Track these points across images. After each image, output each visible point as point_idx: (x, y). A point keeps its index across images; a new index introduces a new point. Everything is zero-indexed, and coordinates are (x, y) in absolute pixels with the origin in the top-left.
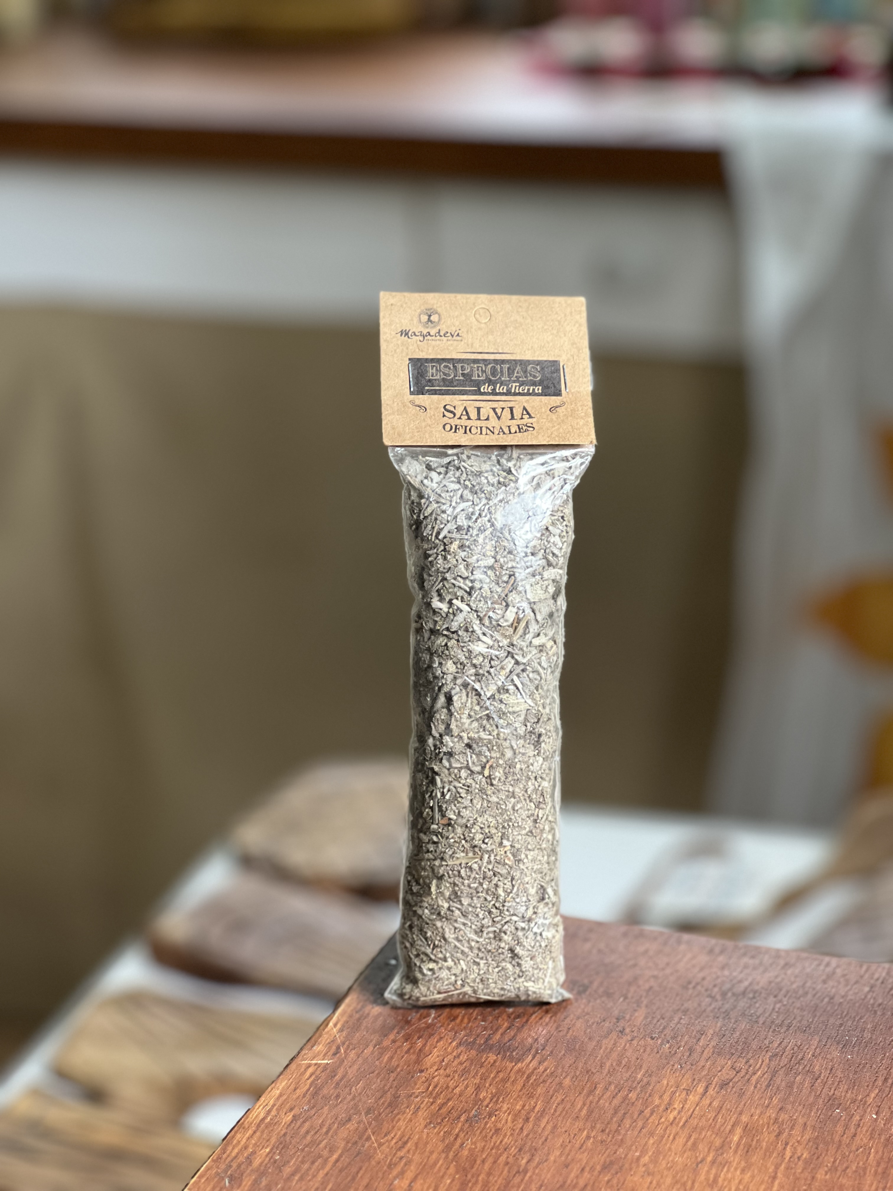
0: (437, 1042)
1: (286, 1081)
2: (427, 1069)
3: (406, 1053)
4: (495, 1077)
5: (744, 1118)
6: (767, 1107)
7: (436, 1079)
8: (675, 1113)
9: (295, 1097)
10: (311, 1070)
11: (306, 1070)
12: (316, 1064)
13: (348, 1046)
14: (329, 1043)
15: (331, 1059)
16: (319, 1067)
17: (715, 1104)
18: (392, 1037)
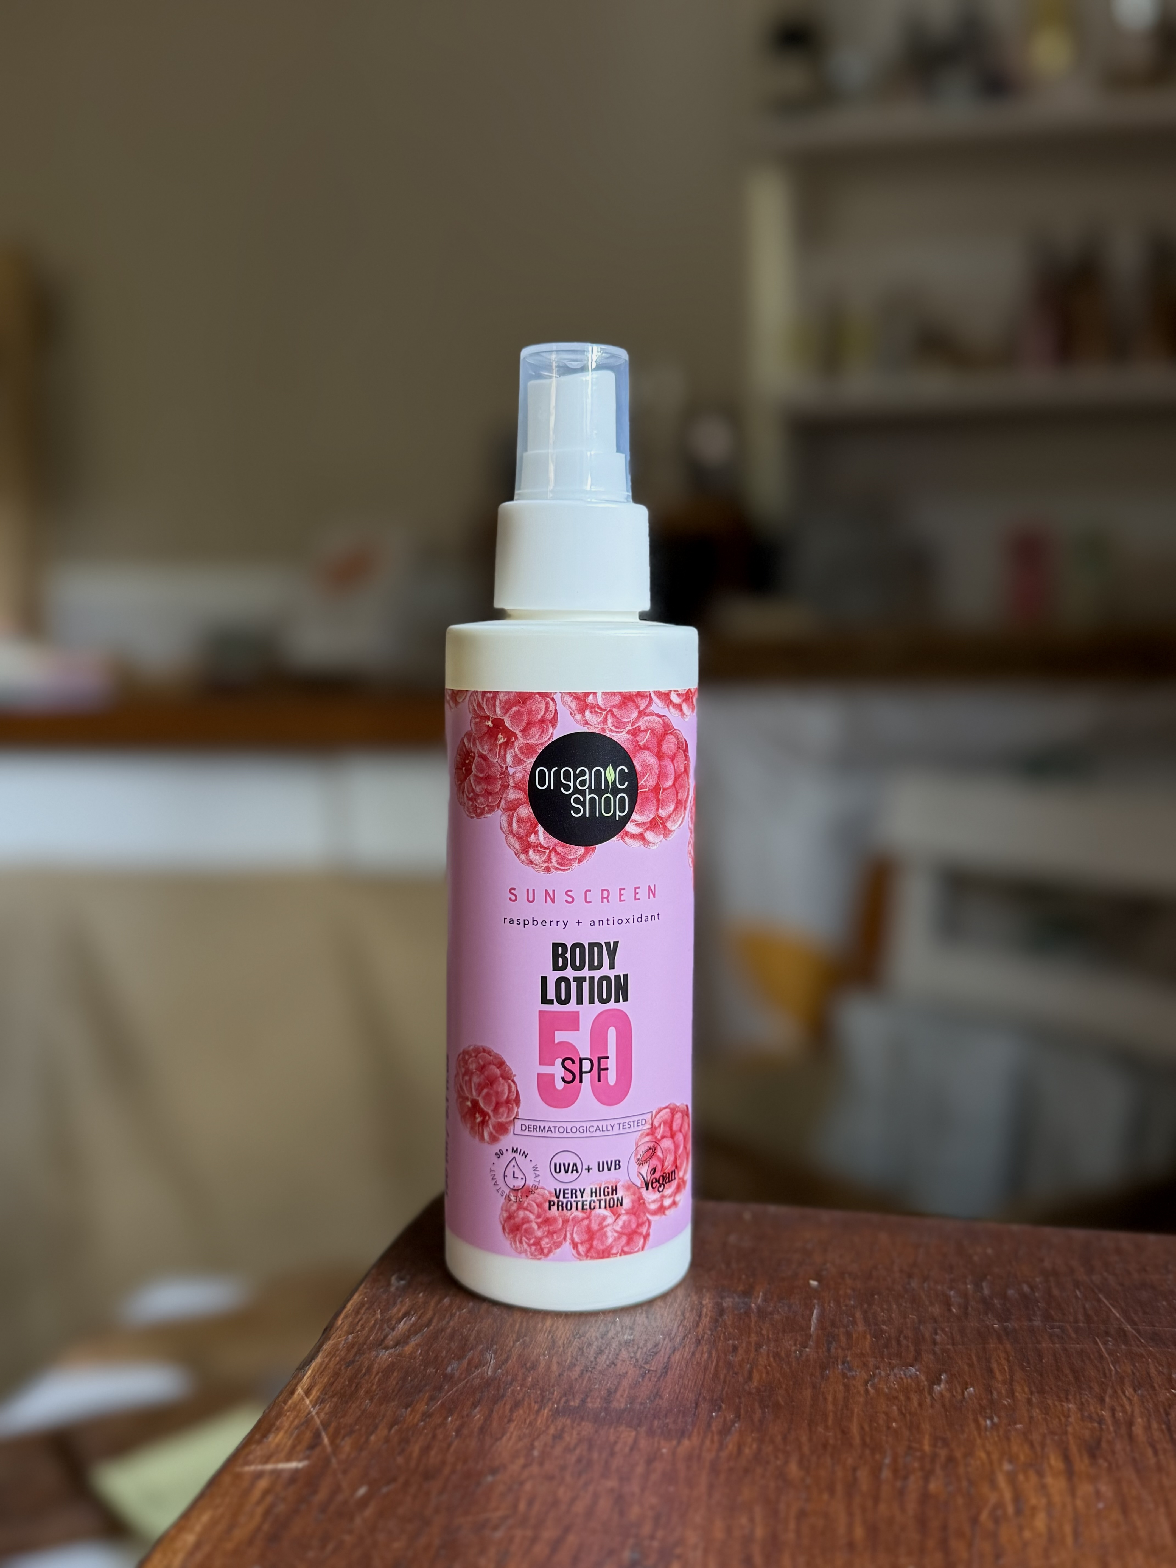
0: (512, 1410)
2: (504, 1467)
3: (455, 1435)
10: (264, 1484)
11: (252, 1485)
12: (273, 1471)
13: (337, 1431)
14: (297, 1428)
15: (304, 1459)
16: (279, 1478)
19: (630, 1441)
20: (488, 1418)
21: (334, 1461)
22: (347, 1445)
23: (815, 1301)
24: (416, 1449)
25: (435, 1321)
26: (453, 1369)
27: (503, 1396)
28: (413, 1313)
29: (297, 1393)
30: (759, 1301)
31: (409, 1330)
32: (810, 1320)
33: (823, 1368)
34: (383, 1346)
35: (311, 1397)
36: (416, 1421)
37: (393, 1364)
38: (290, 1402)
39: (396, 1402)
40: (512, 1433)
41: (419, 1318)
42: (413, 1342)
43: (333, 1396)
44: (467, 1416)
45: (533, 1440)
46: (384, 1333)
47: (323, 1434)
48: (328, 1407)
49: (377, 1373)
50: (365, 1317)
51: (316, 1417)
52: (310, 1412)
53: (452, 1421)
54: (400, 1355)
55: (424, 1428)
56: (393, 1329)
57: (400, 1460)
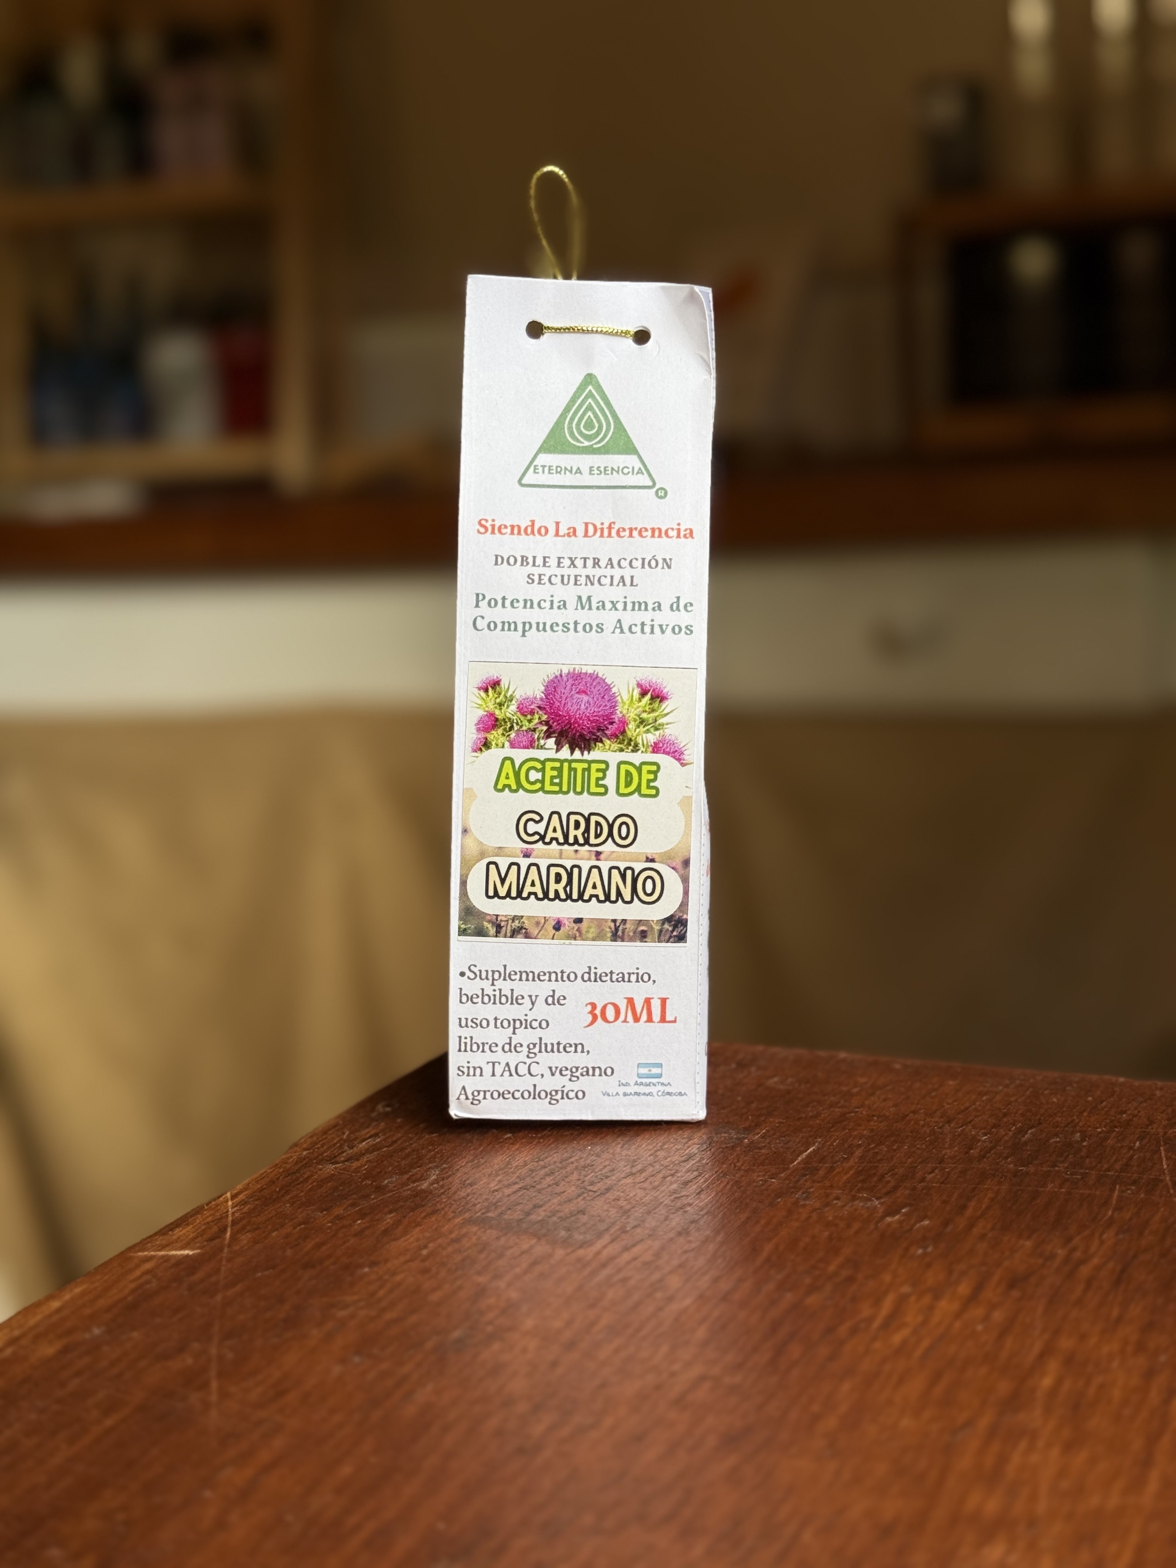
0: (425, 1217)
1: (85, 1286)
2: (386, 1261)
3: (356, 1235)
4: (526, 1272)
5: (1066, 1343)
7: (398, 1278)
8: (905, 1332)
9: (88, 1311)
10: (148, 1266)
11: (137, 1266)
12: (163, 1257)
13: (243, 1228)
14: (208, 1223)
15: (198, 1248)
16: (165, 1262)
17: (998, 1316)
18: (339, 1211)
19: (525, 1246)
20: (397, 1223)
21: (226, 1250)
22: (245, 1238)
23: (820, 1140)
24: (310, 1245)
25: (399, 1142)
26: (389, 1182)
27: (423, 1206)
28: (380, 1135)
29: (224, 1196)
30: (757, 1137)
31: (368, 1149)
32: (799, 1156)
33: (779, 1196)
34: (333, 1161)
35: (234, 1201)
36: (325, 1222)
37: (333, 1175)
38: (213, 1203)
39: (315, 1207)
40: (412, 1236)
41: (384, 1140)
42: (365, 1159)
43: (257, 1200)
44: (378, 1220)
45: (429, 1242)
46: (340, 1151)
47: (229, 1229)
48: (245, 1210)
49: (310, 1184)
50: (329, 1137)
51: (230, 1216)
52: (228, 1211)
53: (360, 1223)
54: (344, 1169)
55: (330, 1228)
56: (352, 1148)
57: (289, 1252)
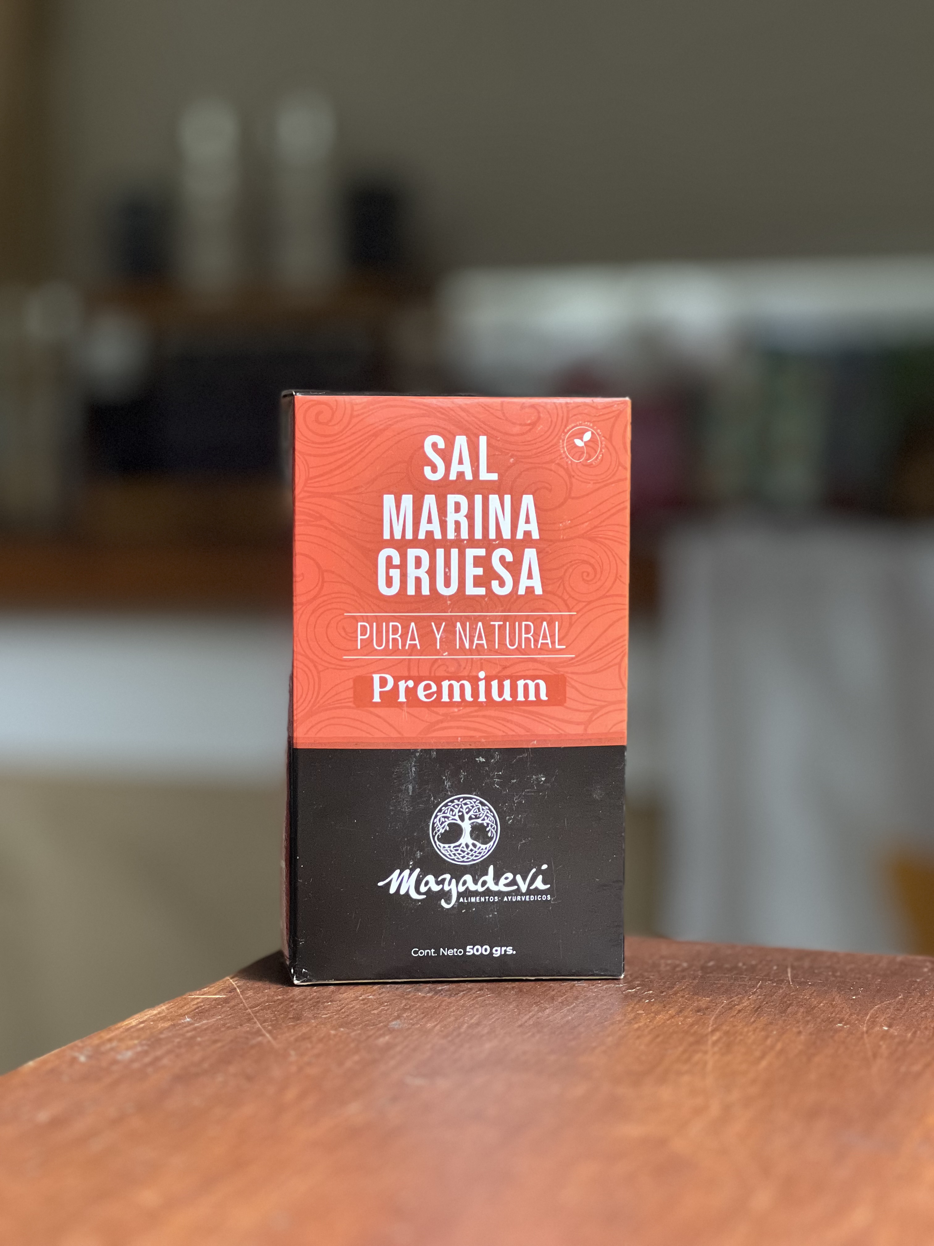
1: (167, 1006)
6: (754, 1021)
9: (176, 1014)
10: (199, 1000)
11: (192, 1001)
12: (205, 998)
13: (246, 988)
14: (223, 987)
15: (224, 995)
16: (208, 999)
21: (241, 996)
52: (231, 983)
